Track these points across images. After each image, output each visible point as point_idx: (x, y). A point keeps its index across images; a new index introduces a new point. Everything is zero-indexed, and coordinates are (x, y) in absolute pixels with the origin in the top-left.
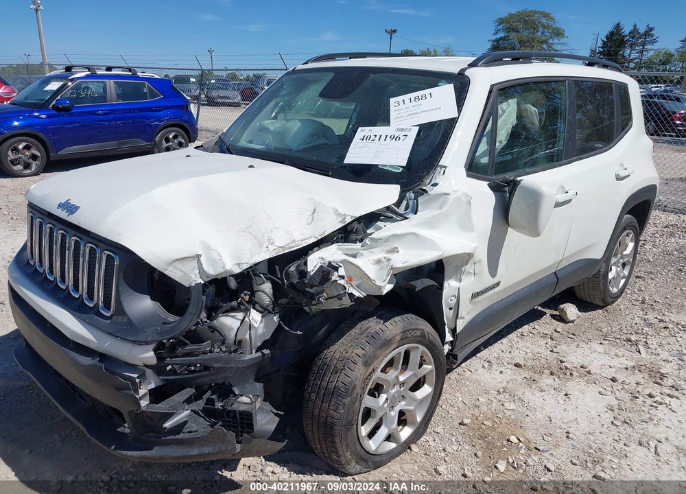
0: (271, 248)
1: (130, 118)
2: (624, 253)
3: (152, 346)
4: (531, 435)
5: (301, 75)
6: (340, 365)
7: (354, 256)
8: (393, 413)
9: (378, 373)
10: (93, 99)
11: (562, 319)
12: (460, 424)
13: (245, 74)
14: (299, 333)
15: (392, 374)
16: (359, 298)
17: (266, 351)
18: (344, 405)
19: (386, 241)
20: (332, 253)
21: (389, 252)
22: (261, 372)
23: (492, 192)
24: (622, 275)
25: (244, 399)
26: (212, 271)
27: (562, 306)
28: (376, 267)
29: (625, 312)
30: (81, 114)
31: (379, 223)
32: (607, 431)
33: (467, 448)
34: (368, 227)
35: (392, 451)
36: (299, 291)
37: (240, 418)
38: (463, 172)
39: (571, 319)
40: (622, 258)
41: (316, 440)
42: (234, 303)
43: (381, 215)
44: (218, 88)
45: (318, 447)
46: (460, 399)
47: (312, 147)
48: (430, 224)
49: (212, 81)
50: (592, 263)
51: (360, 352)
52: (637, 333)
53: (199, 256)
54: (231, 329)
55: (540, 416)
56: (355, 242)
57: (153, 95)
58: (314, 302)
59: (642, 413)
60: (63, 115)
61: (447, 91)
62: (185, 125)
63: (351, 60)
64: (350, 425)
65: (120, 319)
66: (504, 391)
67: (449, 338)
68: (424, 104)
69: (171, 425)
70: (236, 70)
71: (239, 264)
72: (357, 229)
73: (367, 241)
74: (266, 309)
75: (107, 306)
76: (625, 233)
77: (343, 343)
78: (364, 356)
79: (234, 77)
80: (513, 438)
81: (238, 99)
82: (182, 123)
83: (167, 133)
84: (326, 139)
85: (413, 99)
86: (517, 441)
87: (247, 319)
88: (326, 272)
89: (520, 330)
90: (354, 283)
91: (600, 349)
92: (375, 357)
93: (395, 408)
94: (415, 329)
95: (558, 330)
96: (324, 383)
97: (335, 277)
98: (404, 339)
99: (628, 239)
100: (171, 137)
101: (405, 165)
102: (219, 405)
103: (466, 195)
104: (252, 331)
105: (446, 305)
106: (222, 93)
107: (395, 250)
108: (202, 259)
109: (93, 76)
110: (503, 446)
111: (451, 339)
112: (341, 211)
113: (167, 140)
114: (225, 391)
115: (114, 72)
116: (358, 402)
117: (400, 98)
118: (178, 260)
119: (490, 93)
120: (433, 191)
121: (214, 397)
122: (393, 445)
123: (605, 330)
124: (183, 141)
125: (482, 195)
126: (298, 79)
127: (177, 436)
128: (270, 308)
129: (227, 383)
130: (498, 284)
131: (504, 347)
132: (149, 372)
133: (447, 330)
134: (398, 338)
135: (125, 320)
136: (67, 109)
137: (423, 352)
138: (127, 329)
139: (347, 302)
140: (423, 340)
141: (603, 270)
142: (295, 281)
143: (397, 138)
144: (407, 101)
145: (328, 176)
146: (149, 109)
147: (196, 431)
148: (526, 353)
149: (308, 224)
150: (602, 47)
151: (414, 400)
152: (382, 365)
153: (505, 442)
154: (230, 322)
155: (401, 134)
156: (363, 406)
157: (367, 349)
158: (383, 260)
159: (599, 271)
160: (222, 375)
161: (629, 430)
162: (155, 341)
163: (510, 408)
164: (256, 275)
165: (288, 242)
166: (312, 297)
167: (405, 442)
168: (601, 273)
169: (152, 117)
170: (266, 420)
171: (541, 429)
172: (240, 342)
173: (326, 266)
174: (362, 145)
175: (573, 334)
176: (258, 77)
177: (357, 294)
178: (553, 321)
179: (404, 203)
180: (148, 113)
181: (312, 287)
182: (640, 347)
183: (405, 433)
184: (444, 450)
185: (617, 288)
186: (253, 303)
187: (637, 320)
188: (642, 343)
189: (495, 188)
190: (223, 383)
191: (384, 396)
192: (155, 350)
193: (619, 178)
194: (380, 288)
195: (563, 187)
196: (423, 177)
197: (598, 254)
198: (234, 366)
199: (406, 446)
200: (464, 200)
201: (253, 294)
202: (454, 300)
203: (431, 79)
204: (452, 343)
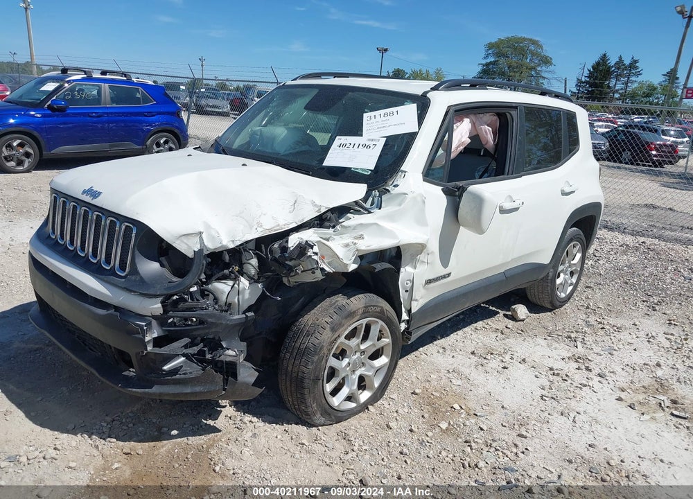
0: (260, 229)
1: (123, 121)
2: (572, 262)
3: (160, 299)
4: (472, 405)
5: (289, 90)
6: (312, 330)
7: (327, 240)
8: (354, 377)
9: (342, 339)
10: (87, 101)
11: (513, 318)
12: (412, 393)
13: (235, 85)
14: (279, 299)
15: (354, 342)
16: (329, 273)
17: (250, 314)
18: (313, 362)
19: (354, 229)
20: (309, 235)
21: (356, 238)
22: (245, 332)
23: (445, 196)
24: (569, 282)
25: (230, 352)
26: (211, 245)
27: (513, 307)
28: (345, 249)
29: (571, 315)
30: (75, 115)
31: (349, 215)
32: (536, 404)
33: (416, 411)
34: (340, 217)
35: (352, 409)
36: (280, 264)
37: (226, 368)
38: (420, 177)
39: (521, 317)
40: (570, 266)
41: (289, 392)
42: (226, 272)
43: (350, 209)
44: (208, 97)
45: (289, 400)
46: (415, 375)
47: (298, 152)
48: (391, 218)
49: (202, 90)
50: (540, 267)
51: (328, 320)
52: (577, 332)
53: (201, 233)
54: (223, 292)
55: (481, 391)
56: (328, 228)
57: (146, 100)
58: (292, 274)
59: (568, 392)
60: (57, 116)
61: (411, 109)
62: (176, 131)
63: (336, 79)
64: (317, 379)
65: (133, 278)
66: (454, 371)
67: (405, 316)
68: (393, 120)
69: (170, 368)
70: (227, 80)
71: (233, 241)
72: (330, 218)
73: (338, 227)
74: (252, 279)
75: (123, 268)
76: (572, 244)
77: (315, 313)
78: (332, 323)
79: (223, 86)
80: (456, 406)
81: (227, 108)
82: (173, 129)
83: (158, 138)
84: (310, 146)
85: (382, 115)
86: (459, 408)
87: (236, 286)
88: (303, 248)
89: (475, 325)
90: (326, 261)
91: (543, 343)
92: (340, 325)
93: (356, 372)
94: (375, 306)
95: (509, 326)
96: (297, 345)
97: (310, 253)
98: (365, 313)
99: (575, 250)
100: (162, 142)
101: (373, 169)
102: (208, 356)
103: (422, 196)
104: (240, 297)
105: (403, 287)
106: (211, 102)
107: (361, 237)
108: (204, 236)
109: (89, 78)
110: (447, 411)
111: (407, 318)
112: (318, 202)
113: (158, 145)
114: (215, 345)
115: (108, 76)
116: (324, 361)
117: (372, 114)
118: (184, 235)
119: (447, 113)
120: (394, 191)
121: (205, 349)
122: (353, 405)
123: (550, 328)
124: (174, 147)
125: (436, 197)
126: (287, 93)
127: (174, 377)
128: (256, 278)
129: (217, 338)
130: (449, 275)
131: (458, 338)
132: (154, 323)
133: (403, 310)
134: (361, 311)
135: (138, 278)
136: (61, 110)
137: (382, 325)
138: (139, 286)
139: (319, 276)
140: (382, 316)
141: (551, 275)
142: (277, 255)
143: (368, 147)
144: (378, 117)
145: (309, 175)
146: (142, 114)
147: (191, 373)
148: (478, 343)
149: (290, 212)
150: (588, 77)
151: (372, 367)
152: (347, 332)
153: (449, 409)
154: (222, 288)
155: (371, 143)
156: (328, 365)
157: (335, 317)
158: (351, 244)
159: (547, 276)
160: (213, 330)
161: (555, 403)
162: (162, 295)
163: (457, 384)
164: (245, 250)
165: (273, 226)
166: (291, 269)
167: (364, 403)
168: (549, 278)
169: (145, 122)
170: (248, 374)
171: (482, 401)
172: (230, 304)
173: (303, 243)
174: (339, 151)
175: (522, 331)
176: (248, 88)
177: (327, 269)
178: (505, 319)
179: (371, 199)
180: (141, 118)
181: (291, 260)
182: (578, 342)
183: (365, 396)
184: (396, 412)
185: (565, 293)
186: (242, 273)
187: (580, 322)
188: (580, 340)
189: (447, 192)
190: (214, 338)
191: (346, 361)
192: (162, 303)
193: (564, 194)
194: (346, 265)
195: (510, 197)
196: (387, 179)
197: (545, 259)
198: (224, 323)
199: (364, 407)
200: (419, 199)
201: (241, 265)
202: (410, 284)
203: (398, 99)
204: (408, 322)
